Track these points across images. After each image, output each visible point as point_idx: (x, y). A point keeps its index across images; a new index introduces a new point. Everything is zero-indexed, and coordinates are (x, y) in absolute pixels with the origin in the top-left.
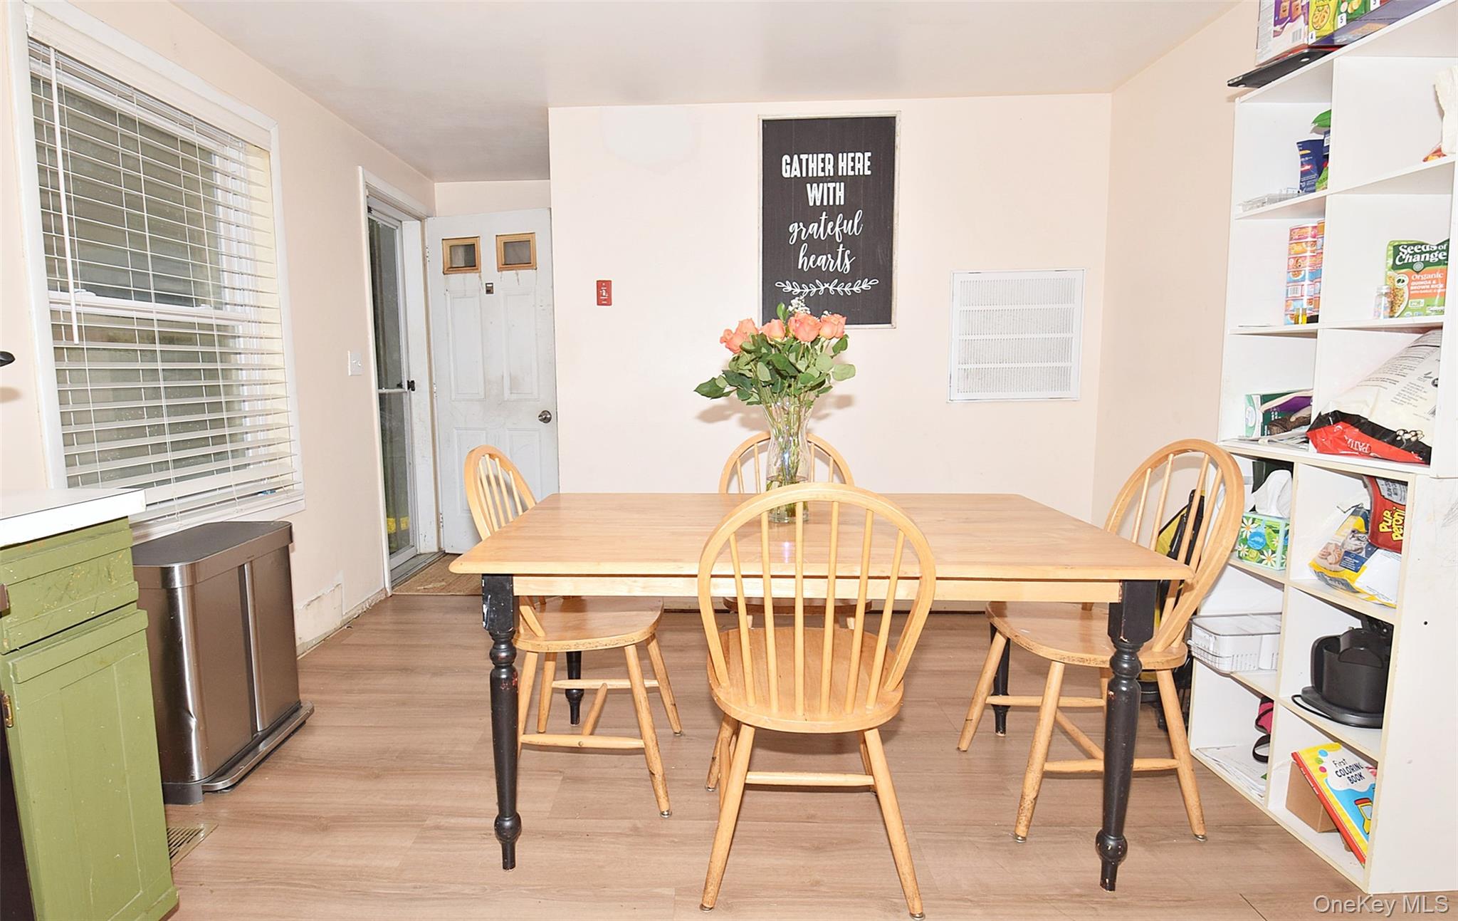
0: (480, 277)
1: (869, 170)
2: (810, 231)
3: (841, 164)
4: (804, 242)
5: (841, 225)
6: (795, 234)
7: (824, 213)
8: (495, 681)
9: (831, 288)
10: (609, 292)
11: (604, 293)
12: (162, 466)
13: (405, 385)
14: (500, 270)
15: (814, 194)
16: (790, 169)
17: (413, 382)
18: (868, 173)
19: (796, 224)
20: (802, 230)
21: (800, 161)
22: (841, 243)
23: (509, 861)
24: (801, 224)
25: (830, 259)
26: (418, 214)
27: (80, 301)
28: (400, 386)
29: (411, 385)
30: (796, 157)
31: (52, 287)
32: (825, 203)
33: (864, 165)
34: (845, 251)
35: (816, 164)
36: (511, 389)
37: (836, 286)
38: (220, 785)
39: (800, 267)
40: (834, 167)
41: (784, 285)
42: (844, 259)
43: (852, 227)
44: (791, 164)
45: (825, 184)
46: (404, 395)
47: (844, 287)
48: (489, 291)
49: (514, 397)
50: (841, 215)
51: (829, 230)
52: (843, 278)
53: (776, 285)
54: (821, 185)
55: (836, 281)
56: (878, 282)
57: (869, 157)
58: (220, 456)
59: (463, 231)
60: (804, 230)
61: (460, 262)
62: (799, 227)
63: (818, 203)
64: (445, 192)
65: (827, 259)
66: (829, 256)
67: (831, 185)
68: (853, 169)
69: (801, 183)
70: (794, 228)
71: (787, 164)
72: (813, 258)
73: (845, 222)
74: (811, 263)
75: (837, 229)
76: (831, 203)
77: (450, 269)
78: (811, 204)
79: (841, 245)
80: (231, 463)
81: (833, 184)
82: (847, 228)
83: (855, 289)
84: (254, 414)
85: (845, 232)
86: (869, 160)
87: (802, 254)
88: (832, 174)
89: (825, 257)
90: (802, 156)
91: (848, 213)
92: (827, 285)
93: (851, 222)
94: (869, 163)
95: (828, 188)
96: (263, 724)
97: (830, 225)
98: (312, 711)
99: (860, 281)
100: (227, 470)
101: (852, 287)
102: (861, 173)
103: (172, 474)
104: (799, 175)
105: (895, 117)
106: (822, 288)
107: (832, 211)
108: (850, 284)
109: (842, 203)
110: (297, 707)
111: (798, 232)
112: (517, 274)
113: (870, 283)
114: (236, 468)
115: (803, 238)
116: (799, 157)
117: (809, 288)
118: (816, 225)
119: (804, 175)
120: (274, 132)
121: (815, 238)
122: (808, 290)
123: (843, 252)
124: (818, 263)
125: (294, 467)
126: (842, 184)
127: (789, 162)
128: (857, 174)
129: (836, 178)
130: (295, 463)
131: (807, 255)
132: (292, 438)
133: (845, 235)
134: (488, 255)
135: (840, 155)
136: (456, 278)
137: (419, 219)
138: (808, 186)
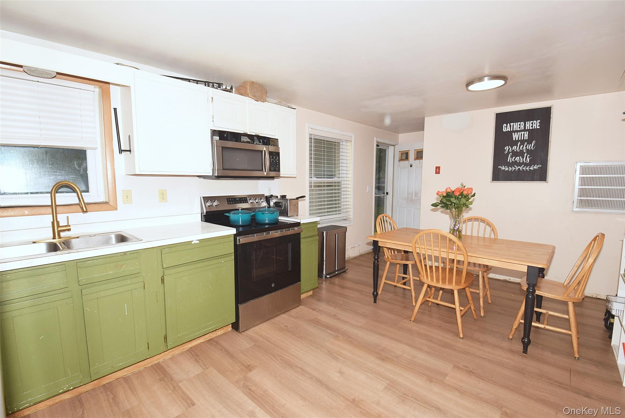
0: (409, 162)
1: (539, 126)
2: (513, 149)
3: (527, 125)
4: (510, 152)
5: (526, 146)
6: (507, 150)
7: (519, 143)
8: (374, 262)
9: (521, 168)
10: (439, 170)
12: (325, 212)
13: (385, 193)
14: (415, 160)
15: (515, 136)
16: (506, 128)
17: (388, 192)
18: (538, 127)
19: (508, 147)
20: (510, 148)
21: (510, 126)
22: (525, 153)
23: (375, 302)
24: (510, 147)
25: (521, 158)
26: (393, 144)
27: (314, 179)
28: (384, 193)
29: (387, 193)
30: (509, 124)
31: (310, 178)
32: (520, 139)
33: (537, 125)
34: (527, 155)
35: (516, 126)
36: (415, 196)
37: (523, 167)
38: (328, 276)
39: (508, 161)
40: (524, 126)
41: (501, 167)
42: (527, 158)
43: (531, 147)
44: (507, 127)
45: (520, 133)
46: (385, 196)
47: (526, 168)
48: (411, 166)
49: (416, 198)
50: (526, 143)
51: (521, 148)
52: (526, 165)
53: (499, 167)
54: (518, 133)
56: (541, 166)
57: (539, 122)
58: (336, 211)
59: (405, 149)
60: (511, 148)
61: (404, 157)
62: (509, 147)
63: (517, 139)
64: (402, 137)
65: (520, 158)
66: (521, 157)
67: (523, 133)
68: (532, 126)
69: (510, 133)
70: (507, 148)
71: (505, 127)
72: (514, 158)
73: (528, 145)
74: (513, 160)
75: (524, 148)
76: (522, 139)
77: (401, 160)
78: (514, 140)
79: (526, 153)
80: (337, 213)
82: (529, 147)
83: (531, 168)
84: (344, 202)
85: (528, 148)
86: (539, 123)
87: (509, 157)
88: (523, 129)
89: (519, 157)
90: (511, 124)
91: (529, 141)
92: (519, 167)
93: (530, 145)
94: (539, 124)
95: (521, 134)
96: (337, 269)
97: (522, 146)
98: (347, 269)
99: (533, 166)
102: (536, 128)
103: (326, 214)
104: (510, 130)
105: (551, 107)
106: (517, 168)
107: (523, 142)
108: (529, 167)
109: (527, 139)
110: (345, 267)
111: (508, 149)
112: (420, 161)
113: (538, 166)
114: (338, 214)
115: (510, 151)
117: (512, 168)
118: (516, 147)
119: (512, 130)
120: (353, 137)
121: (515, 151)
122: (511, 169)
123: (527, 156)
124: (516, 160)
125: (351, 215)
126: (527, 132)
127: (506, 126)
128: (534, 128)
129: (525, 130)
130: (351, 213)
131: (512, 157)
132: (351, 208)
133: (527, 150)
134: (412, 156)
135: (527, 122)
136: (402, 162)
137: (393, 146)
138: (513, 134)
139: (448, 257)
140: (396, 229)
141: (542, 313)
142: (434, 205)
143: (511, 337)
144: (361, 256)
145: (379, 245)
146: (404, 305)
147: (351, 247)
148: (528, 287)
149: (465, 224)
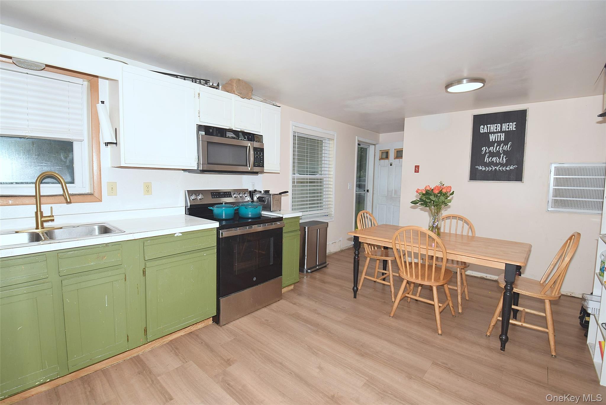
0: (389, 161)
1: (515, 128)
2: (490, 149)
3: (503, 127)
4: (488, 153)
6: (484, 151)
7: (496, 144)
8: (355, 258)
11: (417, 169)
12: (307, 208)
13: (366, 191)
14: (395, 159)
15: (492, 138)
16: (483, 129)
17: (368, 190)
18: (514, 129)
19: (485, 148)
20: (487, 149)
22: (502, 153)
23: (355, 297)
24: (487, 147)
25: (497, 158)
26: (374, 144)
27: (297, 175)
31: (293, 174)
32: (496, 140)
33: (513, 127)
34: (504, 156)
35: (493, 128)
36: (395, 193)
37: (499, 168)
38: (309, 271)
39: (485, 161)
40: (500, 128)
41: (479, 167)
42: (503, 159)
43: (507, 148)
44: (484, 128)
45: (497, 134)
46: (365, 194)
47: (503, 168)
48: (391, 165)
49: (395, 196)
50: (503, 144)
51: (497, 149)
52: (502, 165)
53: (476, 167)
54: (495, 134)
55: (500, 166)
56: (517, 166)
57: (515, 124)
58: (318, 207)
59: (385, 148)
60: (488, 149)
61: (384, 156)
62: (486, 148)
63: (494, 140)
64: (383, 137)
68: (508, 128)
69: (487, 134)
70: (484, 149)
71: (482, 128)
73: (504, 146)
74: (490, 160)
75: (501, 149)
76: (499, 140)
77: (381, 159)
78: (491, 141)
81: (500, 134)
82: (505, 148)
84: (326, 198)
85: (504, 149)
86: (515, 125)
87: (486, 157)
88: (499, 131)
89: (495, 158)
90: (488, 126)
91: (505, 143)
92: (496, 167)
93: (507, 146)
94: (515, 126)
96: (318, 263)
97: (498, 147)
98: (328, 264)
99: (509, 166)
100: (318, 210)
101: (506, 168)
102: (512, 130)
103: (308, 210)
104: (487, 132)
105: (526, 110)
106: (494, 168)
107: (499, 143)
109: (503, 140)
110: (326, 262)
111: (485, 150)
112: (399, 160)
113: (514, 167)
114: (320, 210)
115: (487, 152)
116: (487, 126)
117: (489, 168)
118: (493, 147)
119: (489, 131)
120: (335, 135)
121: (492, 151)
124: (493, 160)
125: (333, 211)
126: (504, 134)
127: (483, 127)
128: (510, 130)
129: (501, 132)
130: (333, 210)
131: (489, 157)
132: (333, 204)
133: (504, 151)
134: (392, 155)
135: (503, 124)
136: (382, 161)
137: (374, 145)
138: (490, 135)
139: (428, 254)
140: (376, 225)
141: (518, 310)
142: (414, 202)
143: (488, 334)
144: (342, 251)
145: (360, 241)
146: (384, 301)
147: (332, 242)
148: (506, 285)
149: (444, 221)
